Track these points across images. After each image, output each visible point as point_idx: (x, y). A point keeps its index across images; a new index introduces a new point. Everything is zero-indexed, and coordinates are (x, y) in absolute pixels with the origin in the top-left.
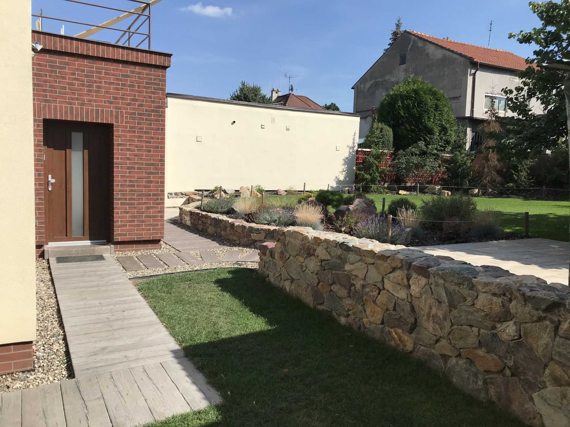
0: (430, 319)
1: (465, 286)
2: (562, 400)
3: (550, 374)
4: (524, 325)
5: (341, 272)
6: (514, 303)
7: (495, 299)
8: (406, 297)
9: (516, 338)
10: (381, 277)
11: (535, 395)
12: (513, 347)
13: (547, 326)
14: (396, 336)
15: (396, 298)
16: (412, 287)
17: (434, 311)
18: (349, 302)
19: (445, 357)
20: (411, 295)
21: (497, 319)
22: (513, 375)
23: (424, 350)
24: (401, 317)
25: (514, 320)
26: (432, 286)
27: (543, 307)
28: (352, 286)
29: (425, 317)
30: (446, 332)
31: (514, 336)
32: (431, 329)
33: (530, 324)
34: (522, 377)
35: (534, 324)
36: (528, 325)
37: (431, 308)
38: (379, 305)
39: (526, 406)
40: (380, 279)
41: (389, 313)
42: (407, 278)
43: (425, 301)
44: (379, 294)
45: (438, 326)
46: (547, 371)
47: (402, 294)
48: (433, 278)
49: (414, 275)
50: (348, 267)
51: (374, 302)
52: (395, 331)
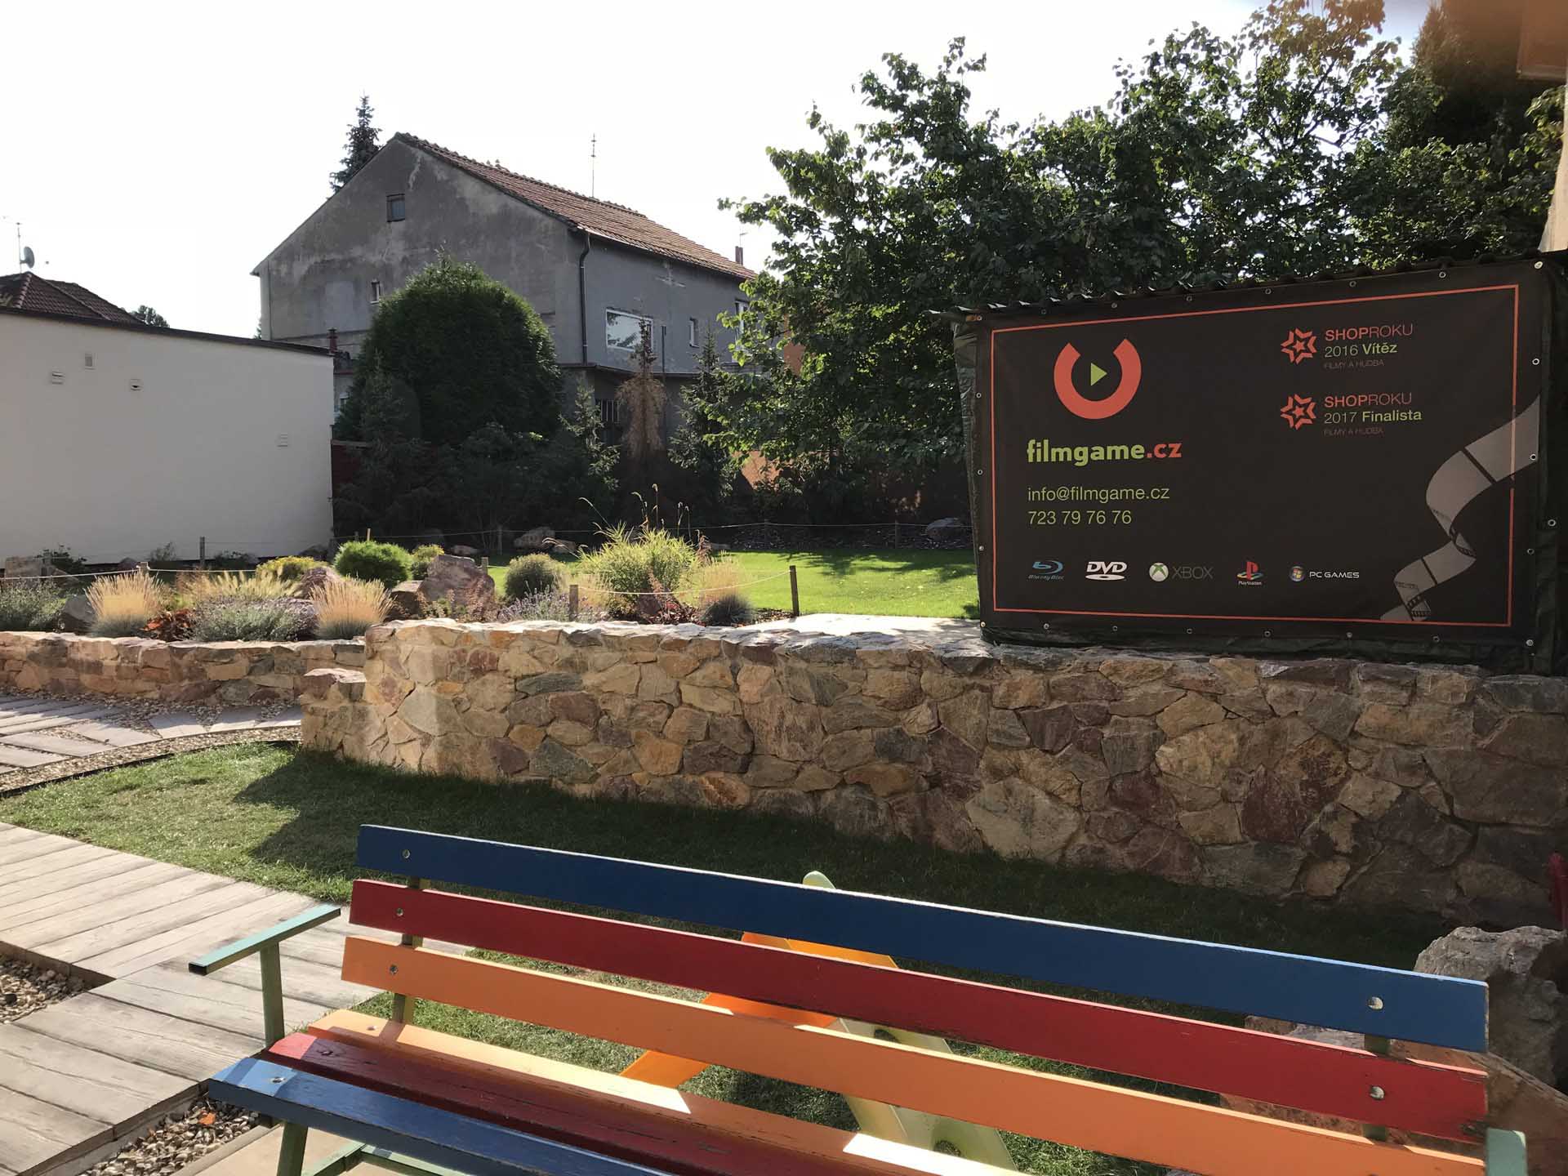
0: (783, 735)
1: (845, 665)
2: (1007, 799)
3: (987, 767)
4: (942, 704)
5: (573, 693)
6: (926, 674)
7: (896, 674)
8: (731, 709)
9: (933, 726)
10: (674, 684)
11: (969, 806)
12: (930, 742)
13: (977, 698)
14: (712, 787)
15: (709, 715)
16: (744, 687)
17: (789, 719)
18: (596, 750)
19: (815, 794)
20: (741, 701)
21: (902, 706)
22: (932, 786)
23: (773, 795)
24: (722, 747)
25: (927, 701)
26: (783, 678)
27: (971, 669)
28: (601, 715)
29: (773, 735)
30: (814, 750)
31: (930, 725)
32: (785, 754)
33: (952, 701)
34: (947, 785)
35: (957, 700)
36: (948, 703)
37: (782, 716)
38: (670, 737)
39: (957, 826)
40: (672, 688)
41: (695, 748)
42: (732, 673)
43: (772, 706)
44: (669, 717)
45: (798, 744)
46: (982, 764)
47: (721, 704)
48: (783, 663)
49: (745, 665)
50: (589, 679)
51: (660, 734)
52: (708, 778)
